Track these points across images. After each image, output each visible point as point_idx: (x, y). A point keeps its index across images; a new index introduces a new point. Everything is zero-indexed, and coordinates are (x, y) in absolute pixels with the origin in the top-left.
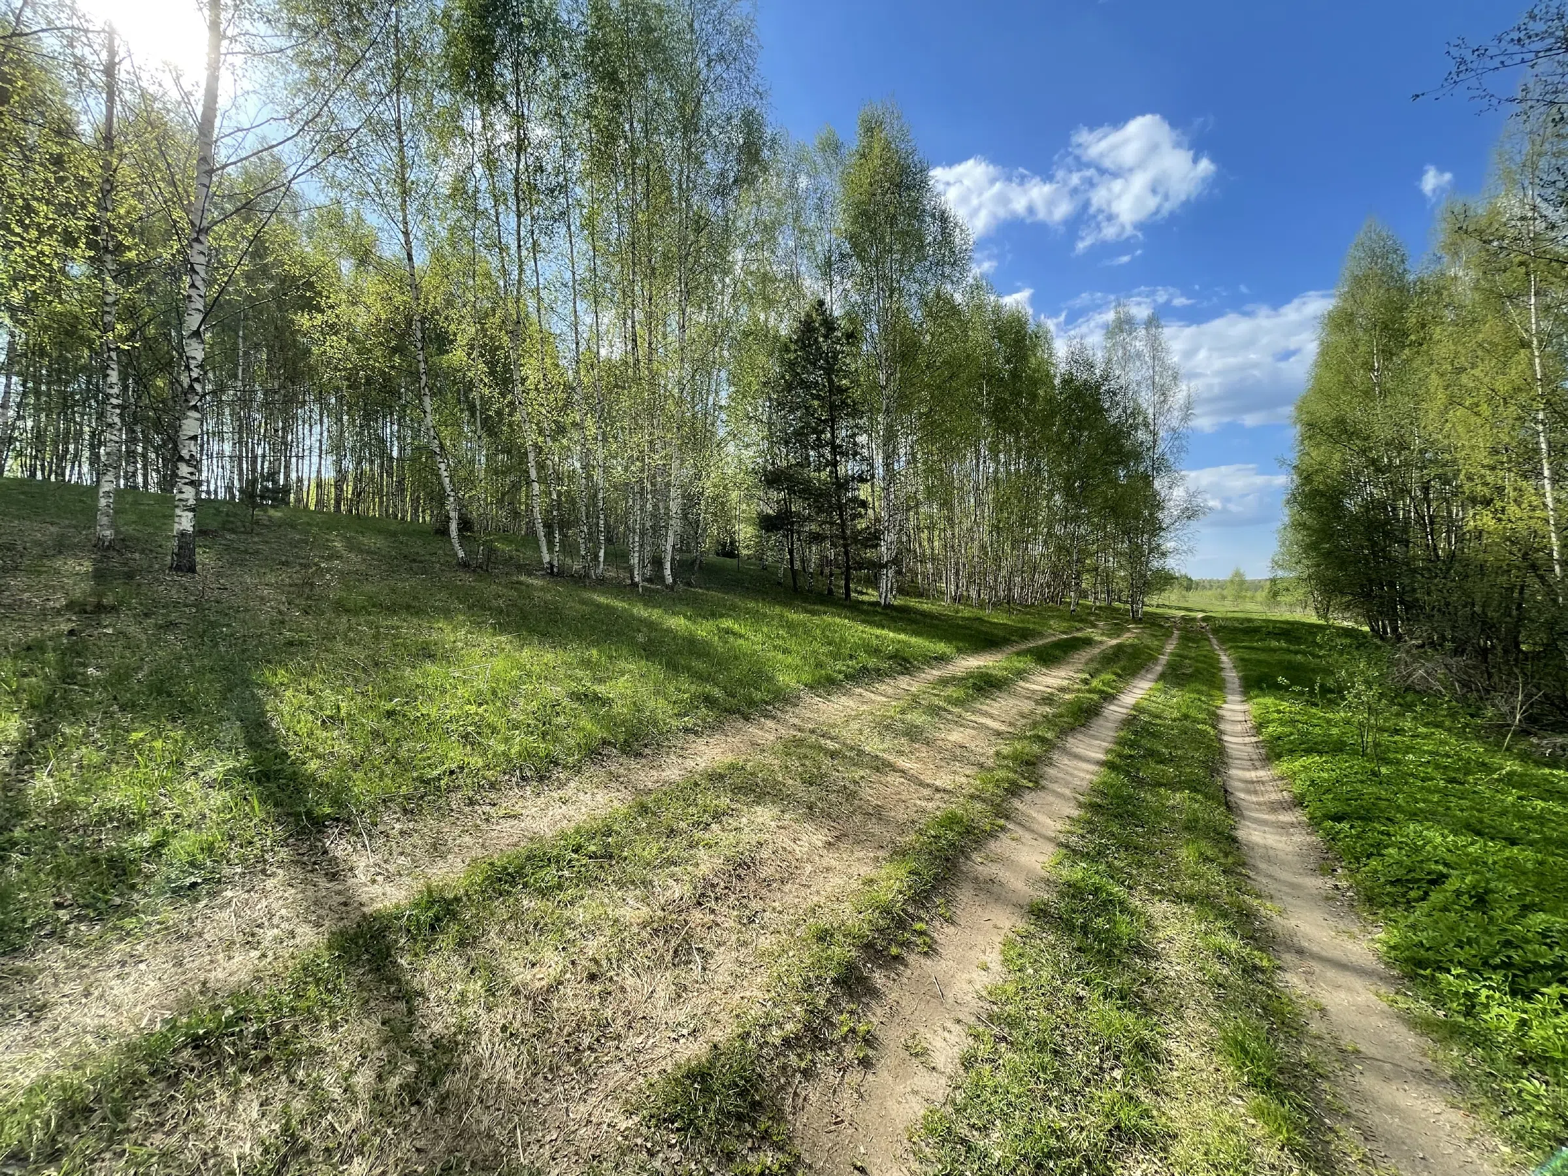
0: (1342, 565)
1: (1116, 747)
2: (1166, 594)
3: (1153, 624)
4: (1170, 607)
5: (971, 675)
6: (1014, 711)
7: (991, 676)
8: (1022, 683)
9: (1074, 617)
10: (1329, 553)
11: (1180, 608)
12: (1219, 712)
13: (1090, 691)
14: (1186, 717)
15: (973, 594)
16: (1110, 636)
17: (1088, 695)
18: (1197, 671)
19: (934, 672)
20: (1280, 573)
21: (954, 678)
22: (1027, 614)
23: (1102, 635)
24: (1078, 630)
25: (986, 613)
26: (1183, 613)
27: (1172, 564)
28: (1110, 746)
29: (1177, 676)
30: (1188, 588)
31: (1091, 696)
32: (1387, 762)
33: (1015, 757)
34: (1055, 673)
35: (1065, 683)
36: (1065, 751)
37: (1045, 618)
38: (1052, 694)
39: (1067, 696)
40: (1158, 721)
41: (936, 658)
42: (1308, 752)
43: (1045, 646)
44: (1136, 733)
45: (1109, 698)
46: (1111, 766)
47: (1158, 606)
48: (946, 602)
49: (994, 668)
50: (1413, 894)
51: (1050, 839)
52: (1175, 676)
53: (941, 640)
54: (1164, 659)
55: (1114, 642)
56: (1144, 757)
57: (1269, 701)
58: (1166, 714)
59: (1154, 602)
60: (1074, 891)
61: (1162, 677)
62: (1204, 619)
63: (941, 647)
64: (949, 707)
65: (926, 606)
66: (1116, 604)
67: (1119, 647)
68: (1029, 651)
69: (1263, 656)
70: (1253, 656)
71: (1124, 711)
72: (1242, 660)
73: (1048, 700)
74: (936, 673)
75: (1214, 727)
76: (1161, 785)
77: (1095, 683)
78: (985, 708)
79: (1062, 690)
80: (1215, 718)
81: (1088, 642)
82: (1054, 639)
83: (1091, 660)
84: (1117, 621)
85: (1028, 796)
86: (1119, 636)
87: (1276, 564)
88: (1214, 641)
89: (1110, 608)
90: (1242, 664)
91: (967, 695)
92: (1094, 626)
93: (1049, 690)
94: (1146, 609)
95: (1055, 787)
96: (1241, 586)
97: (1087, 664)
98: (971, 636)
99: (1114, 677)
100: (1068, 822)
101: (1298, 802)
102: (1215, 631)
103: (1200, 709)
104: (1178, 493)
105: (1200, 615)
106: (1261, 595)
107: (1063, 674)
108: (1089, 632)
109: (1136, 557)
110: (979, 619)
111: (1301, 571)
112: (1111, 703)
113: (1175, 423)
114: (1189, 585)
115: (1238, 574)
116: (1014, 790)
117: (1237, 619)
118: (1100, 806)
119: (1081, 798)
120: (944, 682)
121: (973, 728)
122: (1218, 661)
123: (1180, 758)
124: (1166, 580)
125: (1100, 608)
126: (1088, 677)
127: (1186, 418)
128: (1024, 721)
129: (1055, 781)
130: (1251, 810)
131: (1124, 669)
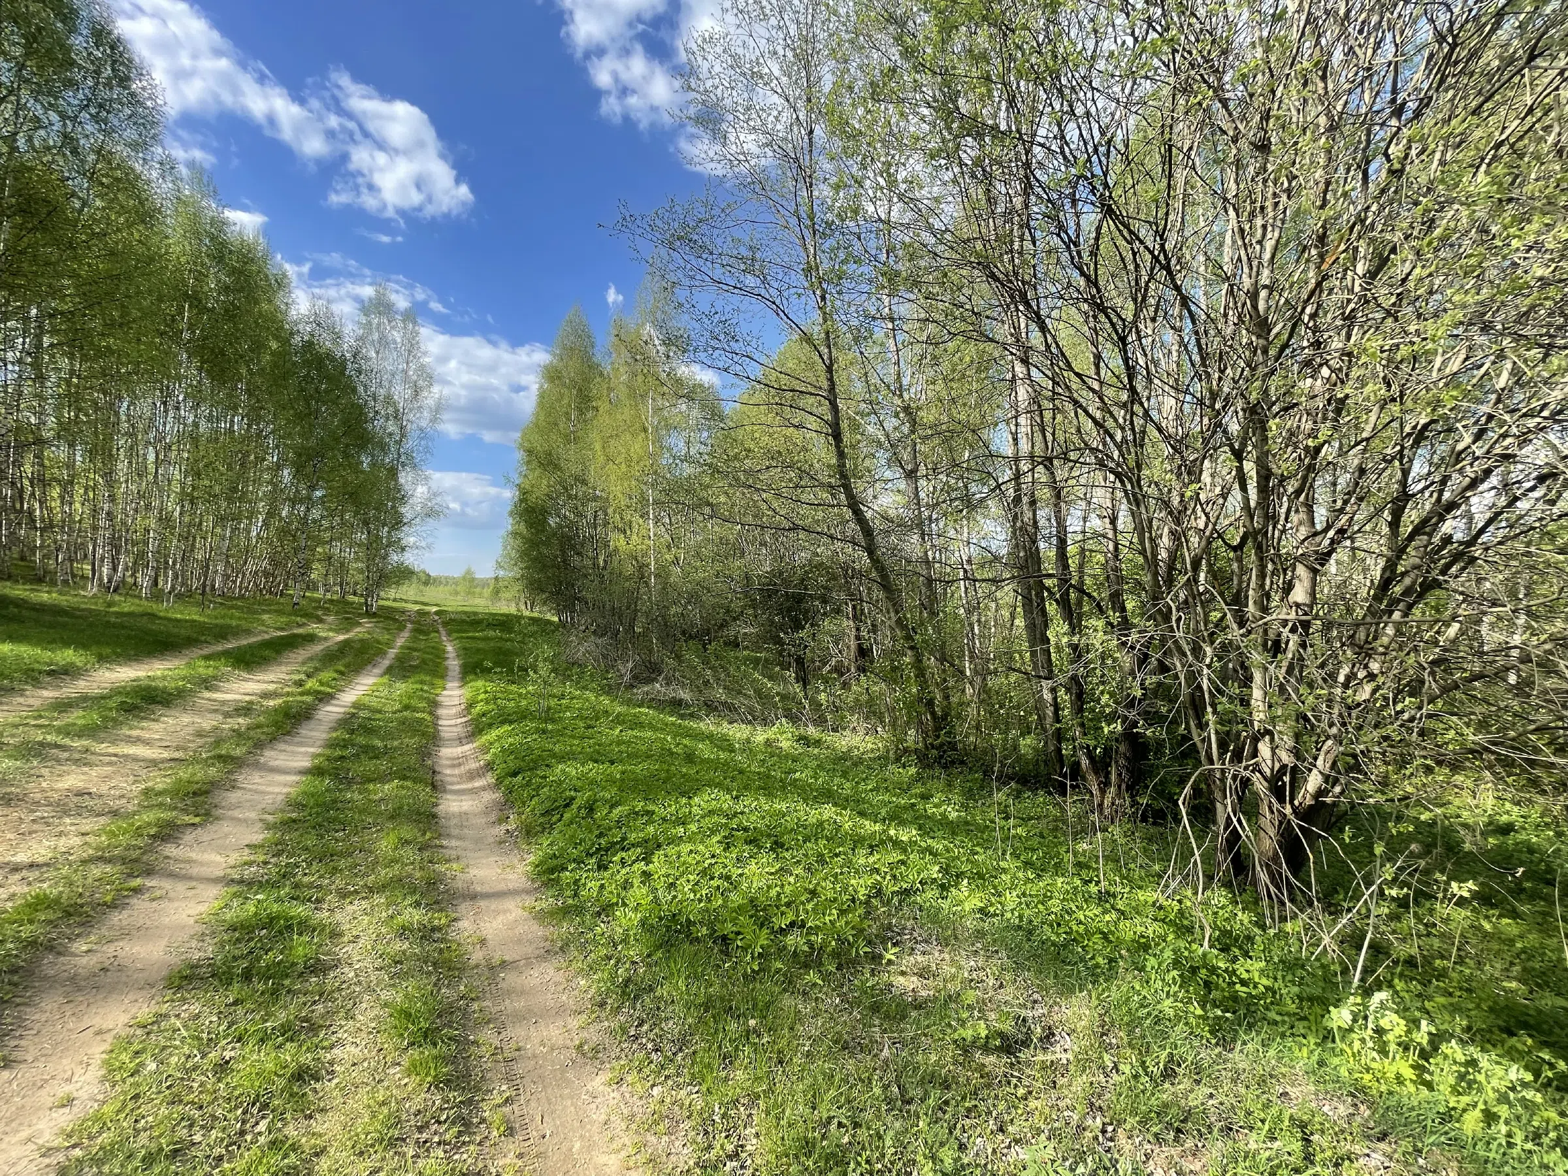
0: (543, 569)
1: (328, 752)
2: (405, 588)
3: (387, 618)
4: (406, 601)
5: (116, 691)
6: (190, 730)
7: (156, 689)
8: (207, 694)
9: (296, 610)
10: (536, 559)
11: (416, 603)
12: (439, 699)
13: (302, 694)
14: (407, 707)
15: (144, 581)
16: (338, 631)
17: (299, 698)
18: (424, 662)
19: (45, 693)
20: (501, 573)
21: (85, 698)
22: (232, 607)
23: (330, 630)
24: (299, 626)
25: (163, 608)
26: (417, 607)
27: (410, 559)
28: (320, 750)
29: (404, 669)
30: (426, 583)
31: (304, 698)
32: (553, 721)
33: (174, 792)
34: (260, 677)
35: (272, 687)
36: (257, 766)
37: (256, 612)
38: (251, 702)
39: (271, 703)
40: (378, 716)
41: (51, 673)
42: (503, 723)
43: (250, 646)
44: (352, 732)
45: (324, 698)
46: (317, 772)
47: (395, 600)
48: (92, 590)
49: (164, 678)
50: (554, 819)
51: (216, 881)
52: (401, 669)
53: (66, 644)
54: (392, 653)
55: (341, 637)
56: (357, 755)
57: (480, 683)
58: (388, 708)
59: (391, 596)
60: (242, 930)
61: (389, 670)
62: (437, 613)
63: (68, 655)
64: (67, 741)
65: (45, 596)
66: (351, 598)
67: (346, 642)
68: (226, 654)
69: (481, 645)
70: (473, 644)
71: (342, 710)
72: (465, 649)
73: (245, 710)
74: (48, 694)
75: (431, 713)
76: (370, 781)
77: (311, 684)
78: (135, 733)
79: (266, 695)
80: (434, 704)
81: (311, 638)
82: (267, 637)
83: (311, 659)
84: (348, 615)
85: (189, 837)
86: (348, 631)
87: (499, 566)
88: (443, 633)
89: (343, 602)
90: (464, 652)
91: (105, 719)
92: (320, 621)
93: (247, 698)
94: (381, 603)
95: (237, 813)
96: (470, 582)
97: (304, 663)
98: (129, 637)
99: (335, 675)
100: (247, 851)
101: (489, 767)
102: (445, 624)
103: (421, 698)
104: (421, 490)
105: (434, 609)
106: (487, 592)
107: (272, 677)
108: (314, 628)
109: (375, 549)
110: (152, 616)
111: (516, 572)
112: (328, 703)
113: (424, 424)
114: (428, 581)
115: (469, 572)
116: (168, 833)
117: (465, 613)
118: (294, 821)
119: (270, 818)
120: (63, 706)
121: (110, 764)
122: (444, 651)
123: (395, 749)
124: (405, 574)
125: (331, 601)
126: (303, 677)
127: (434, 420)
128: (200, 741)
129: (238, 806)
130: (452, 784)
131: (347, 666)
